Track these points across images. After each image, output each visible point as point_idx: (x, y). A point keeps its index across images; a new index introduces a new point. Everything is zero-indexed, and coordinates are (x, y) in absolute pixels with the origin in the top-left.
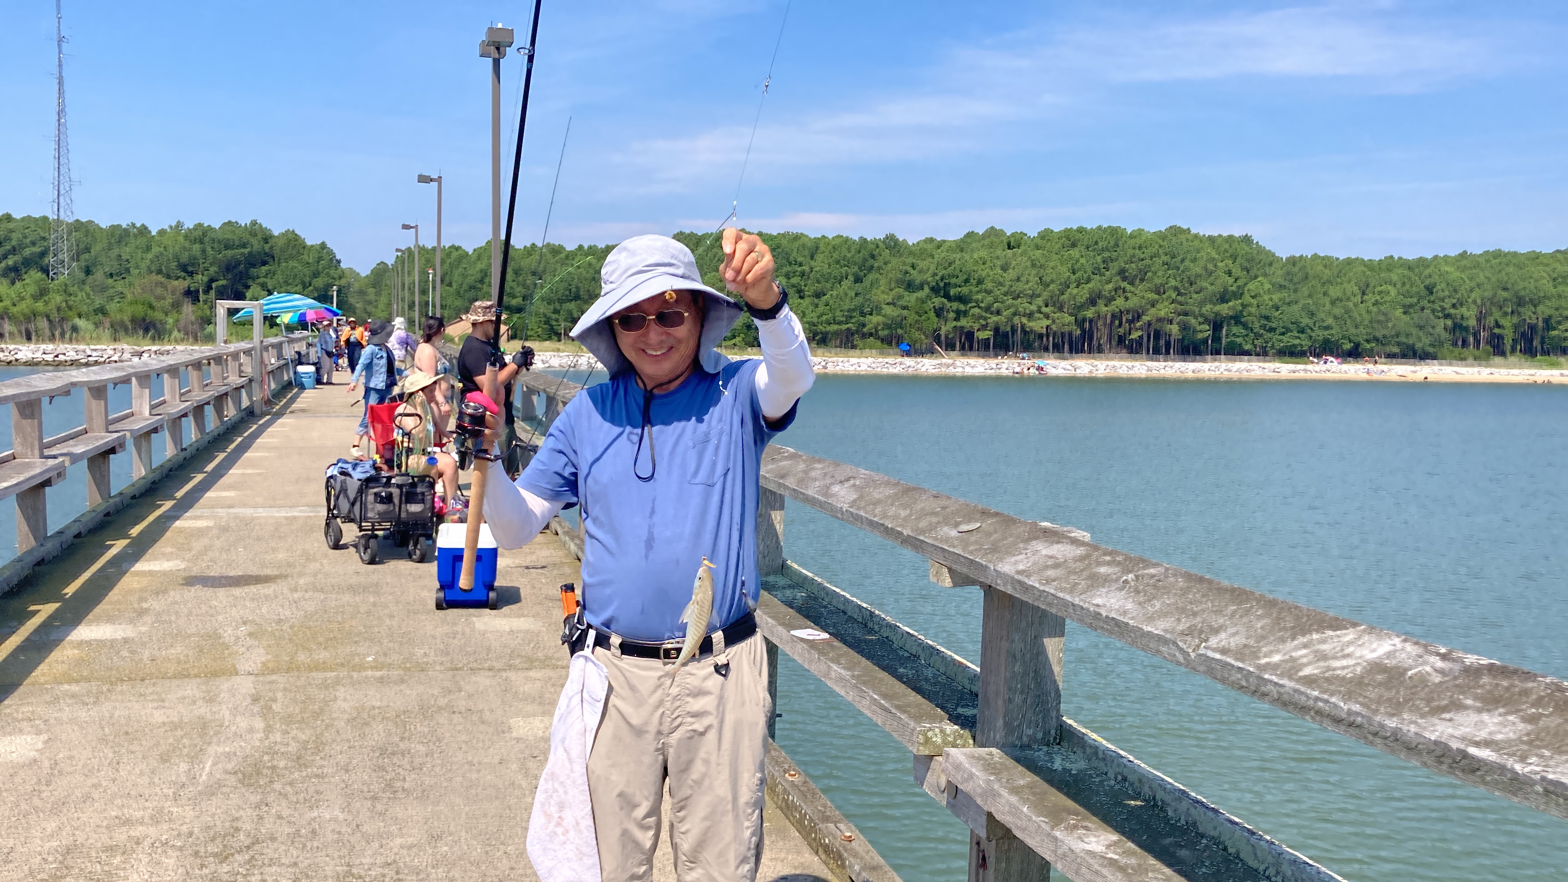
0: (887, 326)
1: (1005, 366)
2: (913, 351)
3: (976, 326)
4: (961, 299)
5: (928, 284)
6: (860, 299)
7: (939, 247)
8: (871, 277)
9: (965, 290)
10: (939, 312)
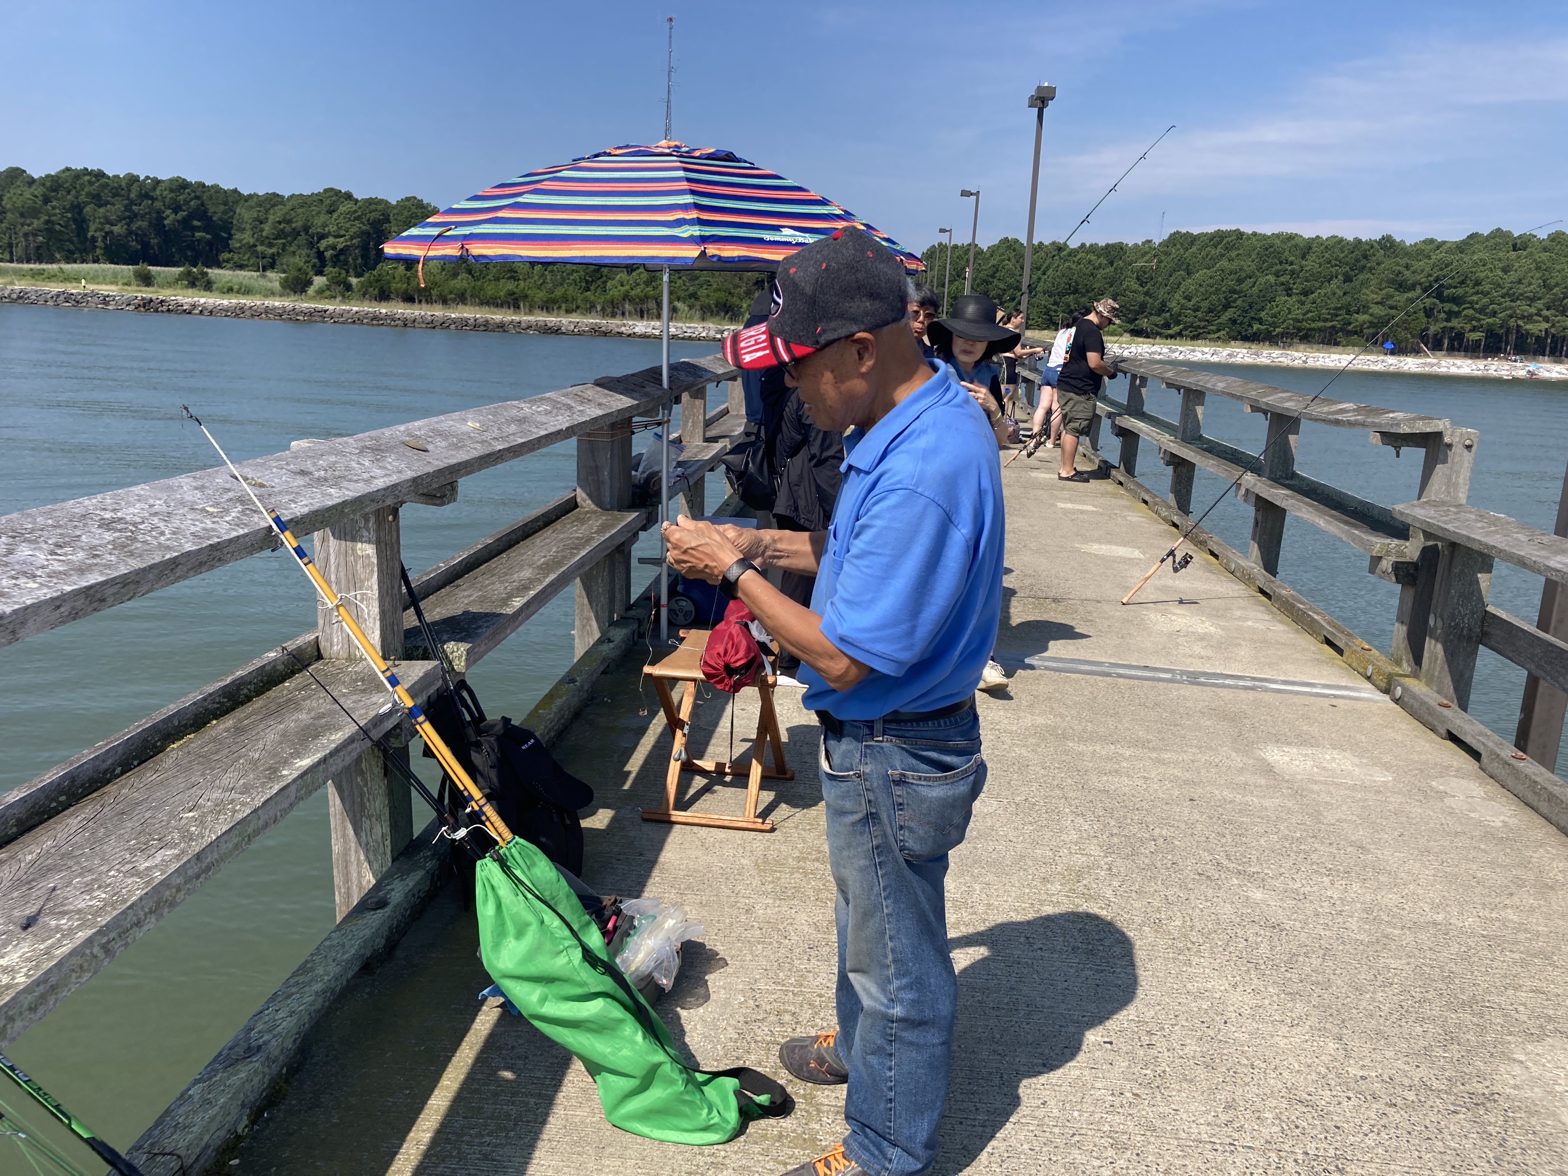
0: (1372, 325)
1: (1494, 367)
2: (1399, 350)
3: (1468, 327)
4: (1455, 300)
5: (1420, 284)
6: (1348, 298)
7: (1438, 248)
8: (1361, 277)
9: (1460, 291)
10: (1429, 313)
